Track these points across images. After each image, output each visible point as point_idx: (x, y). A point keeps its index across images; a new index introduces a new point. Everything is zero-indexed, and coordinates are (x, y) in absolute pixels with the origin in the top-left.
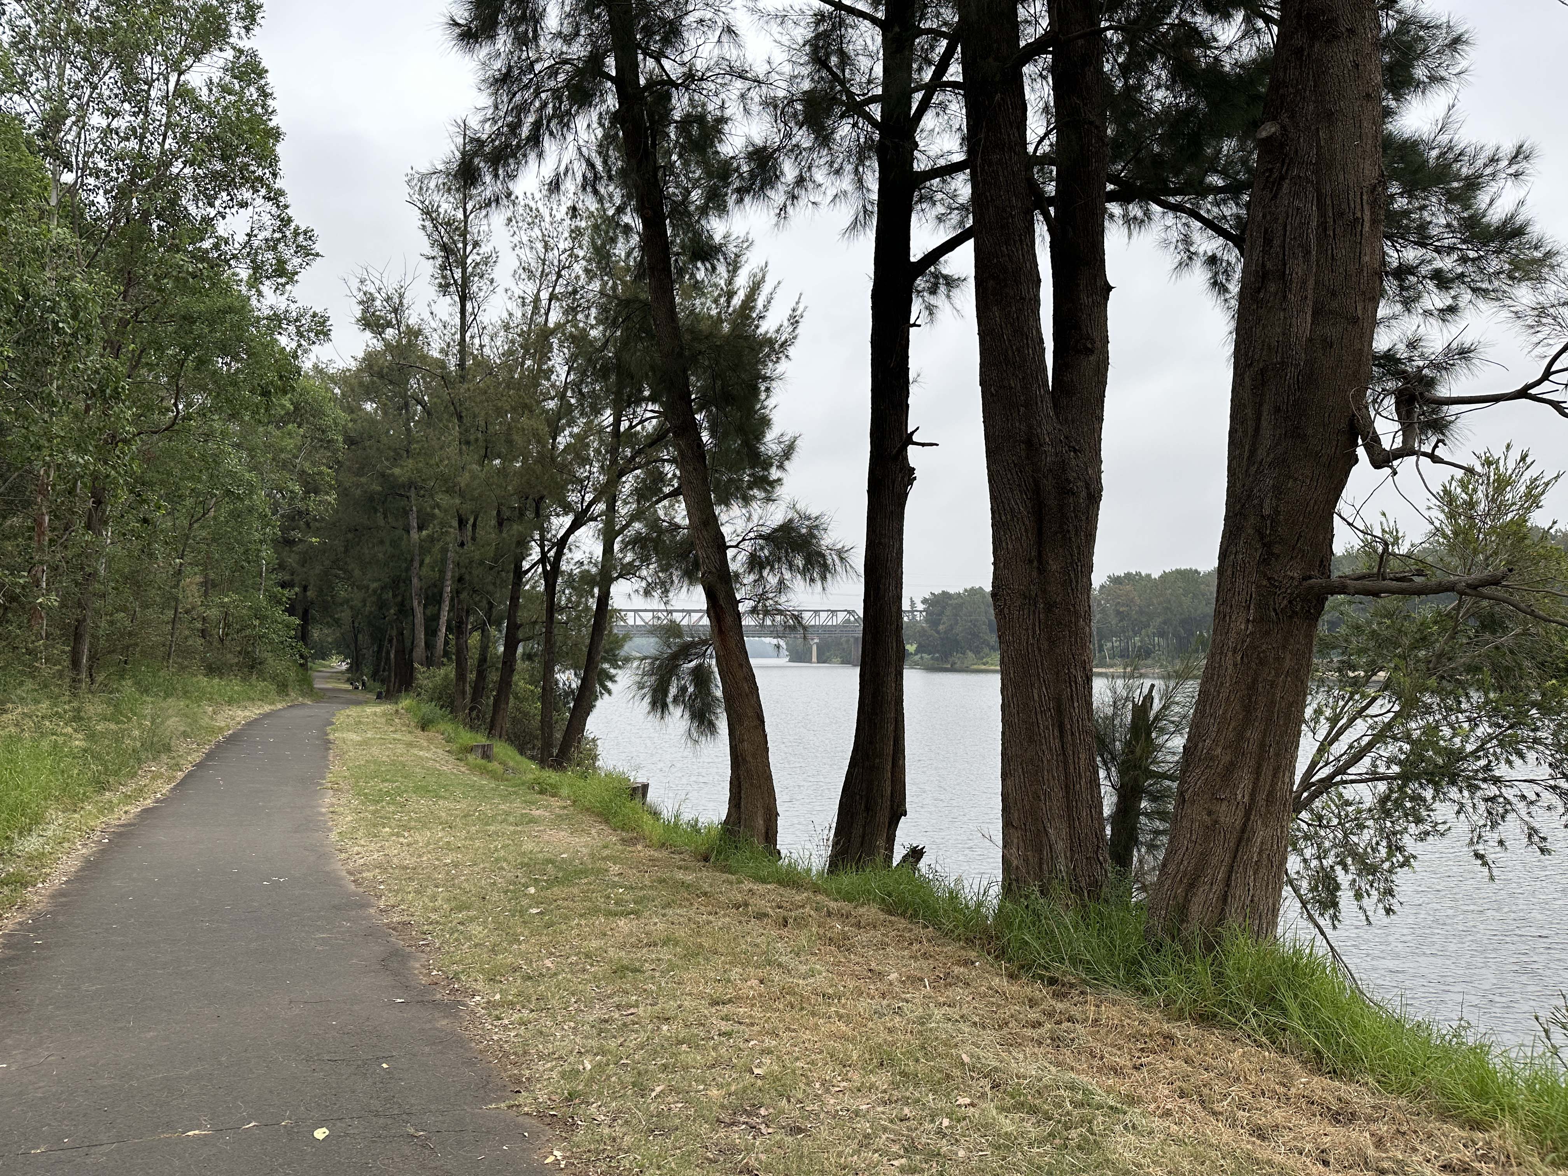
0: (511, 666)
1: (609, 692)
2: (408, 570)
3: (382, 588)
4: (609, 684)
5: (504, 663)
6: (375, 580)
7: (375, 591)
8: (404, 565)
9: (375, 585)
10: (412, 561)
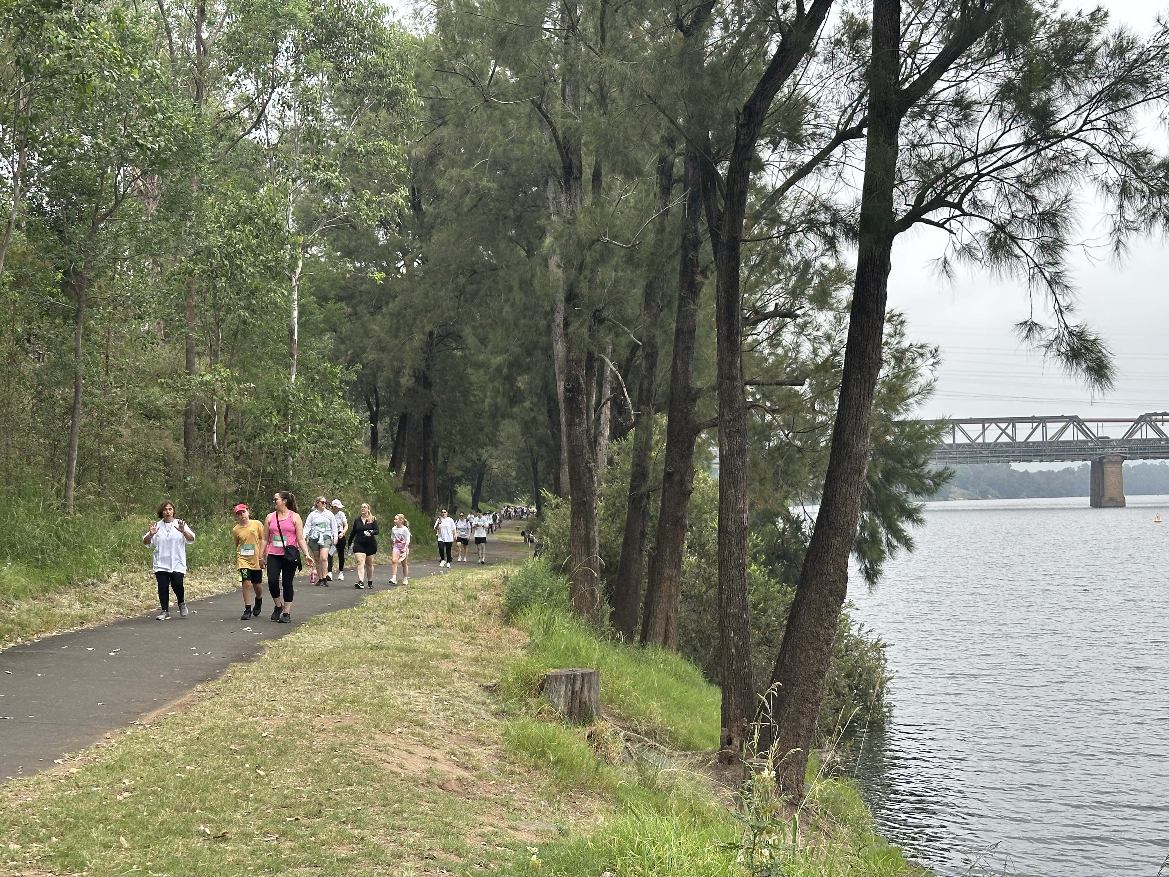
0: (682, 483)
1: (908, 543)
2: (549, 330)
3: (511, 365)
4: (907, 527)
5: (668, 476)
6: (500, 353)
7: (499, 370)
8: (543, 323)
9: (497, 360)
10: (553, 311)
